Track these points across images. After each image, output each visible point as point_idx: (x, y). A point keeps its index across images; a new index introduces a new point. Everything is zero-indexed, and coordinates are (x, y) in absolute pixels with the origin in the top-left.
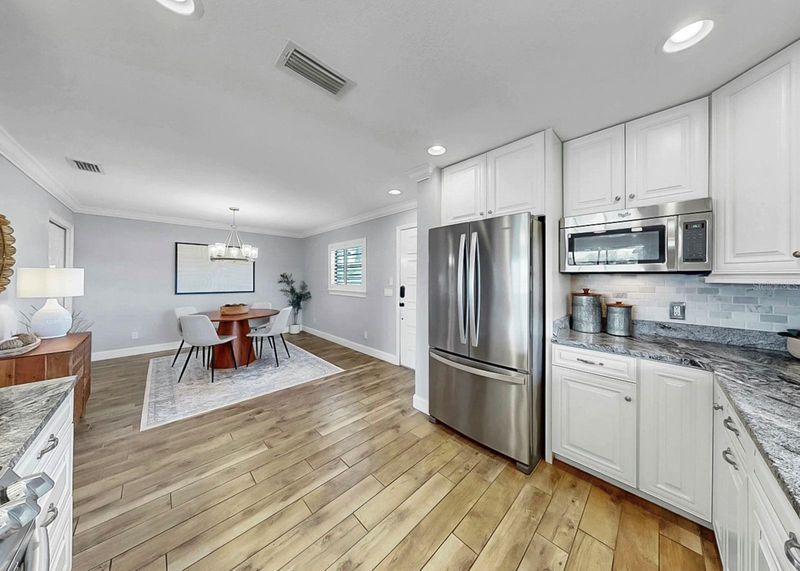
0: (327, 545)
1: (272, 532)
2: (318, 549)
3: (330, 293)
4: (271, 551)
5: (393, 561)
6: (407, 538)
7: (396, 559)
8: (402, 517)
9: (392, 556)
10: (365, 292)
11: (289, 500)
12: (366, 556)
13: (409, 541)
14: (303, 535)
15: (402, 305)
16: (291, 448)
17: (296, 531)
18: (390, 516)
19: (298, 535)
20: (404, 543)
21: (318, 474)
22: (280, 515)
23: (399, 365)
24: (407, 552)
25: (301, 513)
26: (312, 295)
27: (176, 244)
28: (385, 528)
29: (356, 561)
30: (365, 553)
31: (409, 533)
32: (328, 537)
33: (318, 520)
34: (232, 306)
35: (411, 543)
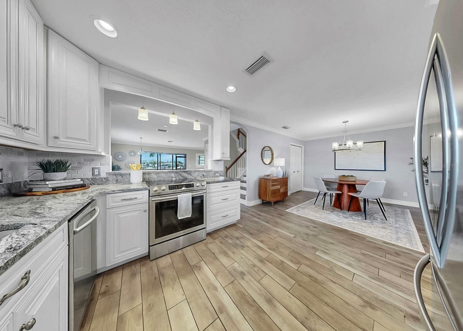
0: (251, 266)
1: (255, 249)
2: (250, 263)
4: (249, 251)
5: (244, 294)
6: (256, 303)
7: (245, 296)
8: (269, 301)
9: (246, 293)
11: (269, 250)
12: (246, 281)
13: (254, 304)
14: (255, 257)
16: (298, 243)
17: (256, 255)
18: (268, 294)
19: (254, 256)
20: (253, 301)
21: (286, 257)
22: (262, 249)
24: (248, 302)
25: (263, 255)
28: (261, 290)
29: (244, 277)
30: (248, 281)
31: (259, 305)
32: (255, 266)
33: (262, 261)
35: (253, 306)
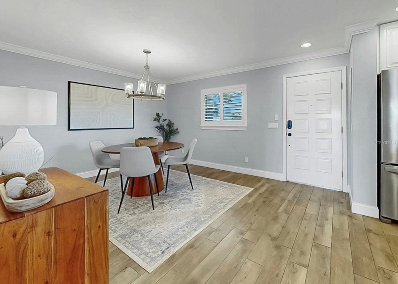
3: (202, 128)
10: (246, 126)
15: (290, 135)
23: (286, 180)
26: (179, 130)
27: (69, 83)
34: (148, 139)
